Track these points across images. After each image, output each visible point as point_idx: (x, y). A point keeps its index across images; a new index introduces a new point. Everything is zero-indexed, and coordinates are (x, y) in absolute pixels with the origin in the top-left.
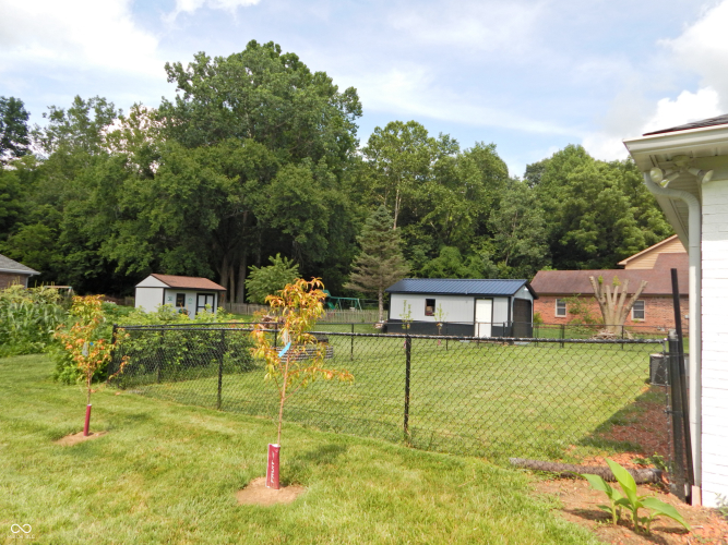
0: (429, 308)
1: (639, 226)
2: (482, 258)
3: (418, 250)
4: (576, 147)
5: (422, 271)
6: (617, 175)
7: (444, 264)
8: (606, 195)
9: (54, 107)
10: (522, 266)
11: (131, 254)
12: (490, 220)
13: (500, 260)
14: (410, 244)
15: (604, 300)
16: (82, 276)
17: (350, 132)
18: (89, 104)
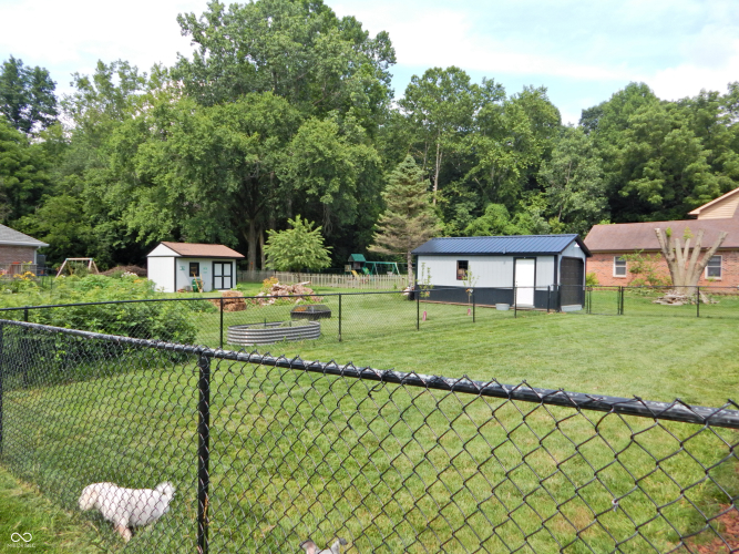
0: (461, 271)
1: (712, 171)
2: (531, 214)
3: (461, 209)
4: (639, 85)
5: (466, 231)
6: (687, 115)
7: (489, 222)
8: (674, 138)
9: (77, 74)
10: (578, 222)
11: (150, 222)
12: (540, 173)
13: (553, 216)
14: (453, 202)
15: (672, 256)
16: (111, 247)
17: (382, 82)
18: (111, 68)
